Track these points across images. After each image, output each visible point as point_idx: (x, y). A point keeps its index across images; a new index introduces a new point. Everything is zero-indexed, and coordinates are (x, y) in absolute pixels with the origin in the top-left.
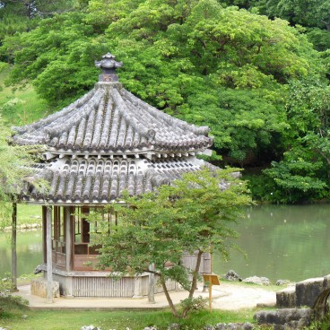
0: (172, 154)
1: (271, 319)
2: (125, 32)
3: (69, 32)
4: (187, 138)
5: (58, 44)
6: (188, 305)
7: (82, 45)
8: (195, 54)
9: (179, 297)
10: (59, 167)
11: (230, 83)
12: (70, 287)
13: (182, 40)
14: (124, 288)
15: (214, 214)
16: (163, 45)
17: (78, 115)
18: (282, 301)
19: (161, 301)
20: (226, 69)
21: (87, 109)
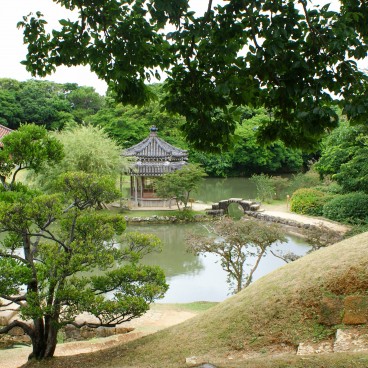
0: (176, 159)
1: (212, 213)
2: (131, 116)
3: (109, 115)
4: (180, 154)
5: (105, 119)
6: (185, 209)
7: (116, 120)
9: (182, 206)
10: (139, 163)
14: (160, 204)
17: (144, 146)
18: (214, 208)
19: (175, 208)
20: (166, 129)
21: (147, 144)
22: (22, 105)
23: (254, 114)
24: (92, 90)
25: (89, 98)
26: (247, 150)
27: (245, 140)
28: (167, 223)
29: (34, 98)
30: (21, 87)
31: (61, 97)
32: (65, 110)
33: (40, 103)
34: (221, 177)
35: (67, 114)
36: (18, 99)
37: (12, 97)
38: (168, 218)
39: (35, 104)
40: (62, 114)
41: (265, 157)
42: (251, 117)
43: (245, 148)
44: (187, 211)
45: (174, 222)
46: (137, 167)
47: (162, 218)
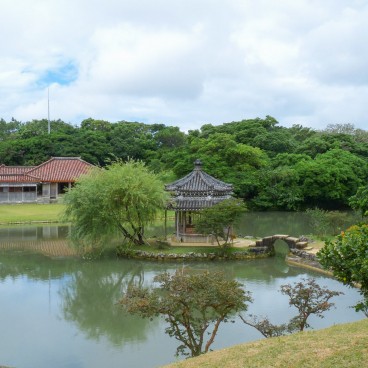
1: (254, 250)
3: (184, 152)
4: (225, 188)
5: (181, 156)
6: (225, 245)
8: (228, 159)
9: (222, 243)
10: (181, 198)
11: (240, 169)
12: (185, 239)
13: (223, 155)
14: (202, 240)
15: (234, 214)
16: (216, 157)
17: (187, 180)
18: (258, 244)
19: (216, 244)
20: (238, 165)
21: (191, 178)
22: (112, 145)
23: (328, 149)
24: (177, 129)
25: (173, 136)
26: (318, 184)
27: (316, 174)
28: (204, 260)
29: (123, 138)
30: (113, 128)
31: (149, 137)
32: (152, 149)
33: (129, 142)
34: (292, 210)
35: (153, 152)
36: (109, 139)
37: (103, 137)
38: (205, 255)
39: (124, 144)
40: (149, 152)
41: (337, 190)
42: (324, 151)
43: (316, 182)
44: (227, 249)
45: (212, 260)
46: (178, 202)
47: (199, 255)
